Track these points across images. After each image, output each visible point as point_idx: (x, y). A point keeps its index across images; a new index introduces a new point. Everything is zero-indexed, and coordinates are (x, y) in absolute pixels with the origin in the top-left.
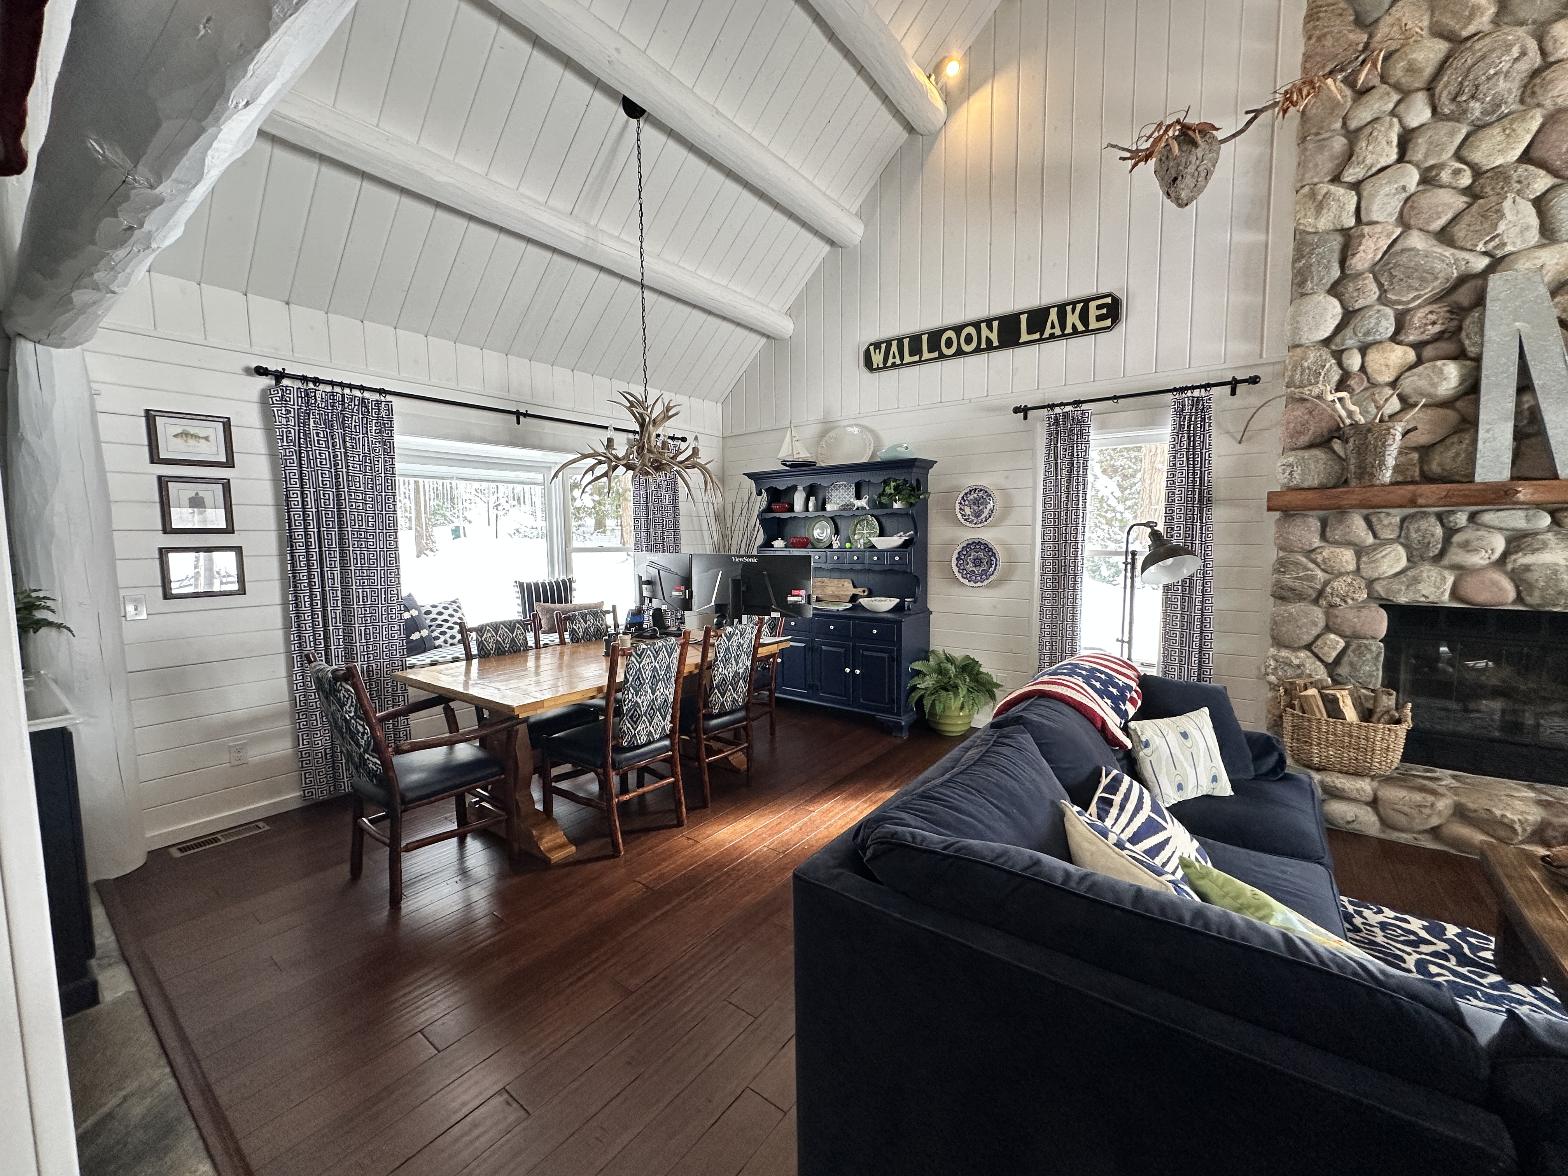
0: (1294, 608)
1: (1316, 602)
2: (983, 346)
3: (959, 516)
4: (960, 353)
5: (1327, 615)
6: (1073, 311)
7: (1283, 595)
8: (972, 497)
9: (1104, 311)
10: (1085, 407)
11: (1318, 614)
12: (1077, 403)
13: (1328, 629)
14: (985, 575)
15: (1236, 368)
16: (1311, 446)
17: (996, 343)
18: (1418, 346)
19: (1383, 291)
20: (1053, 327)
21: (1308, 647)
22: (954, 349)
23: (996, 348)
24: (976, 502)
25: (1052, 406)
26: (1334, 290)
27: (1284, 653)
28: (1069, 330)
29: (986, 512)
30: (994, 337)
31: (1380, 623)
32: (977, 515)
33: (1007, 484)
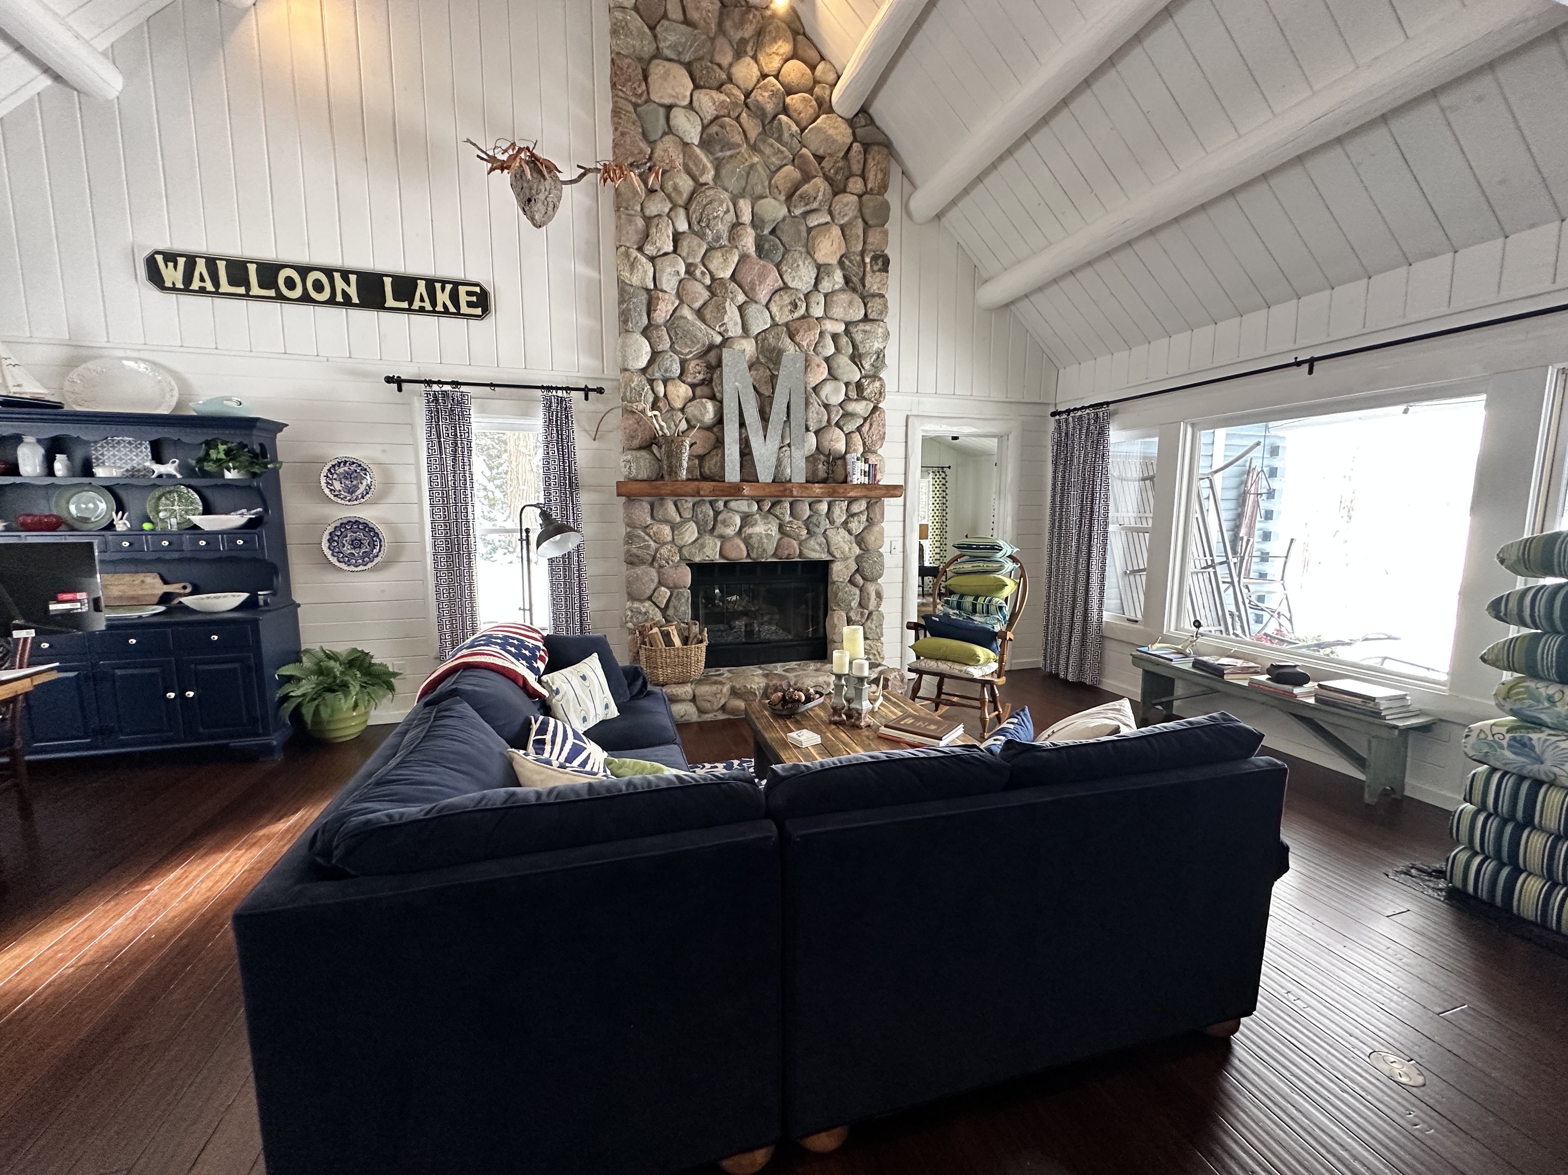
0: (639, 570)
1: (651, 565)
2: (339, 298)
3: (327, 491)
4: (306, 299)
5: (658, 573)
6: (443, 290)
7: (632, 561)
8: (341, 470)
9: (474, 299)
10: (463, 388)
11: (654, 573)
12: (455, 384)
13: (660, 584)
14: (367, 557)
15: (588, 378)
16: (640, 448)
17: (355, 300)
18: (693, 386)
19: (673, 343)
20: (422, 300)
21: (650, 598)
22: (298, 293)
23: (356, 305)
24: (348, 476)
25: (429, 383)
26: (645, 332)
27: (636, 605)
28: (440, 308)
29: (362, 488)
30: (353, 291)
31: (686, 576)
32: (351, 491)
33: (383, 458)
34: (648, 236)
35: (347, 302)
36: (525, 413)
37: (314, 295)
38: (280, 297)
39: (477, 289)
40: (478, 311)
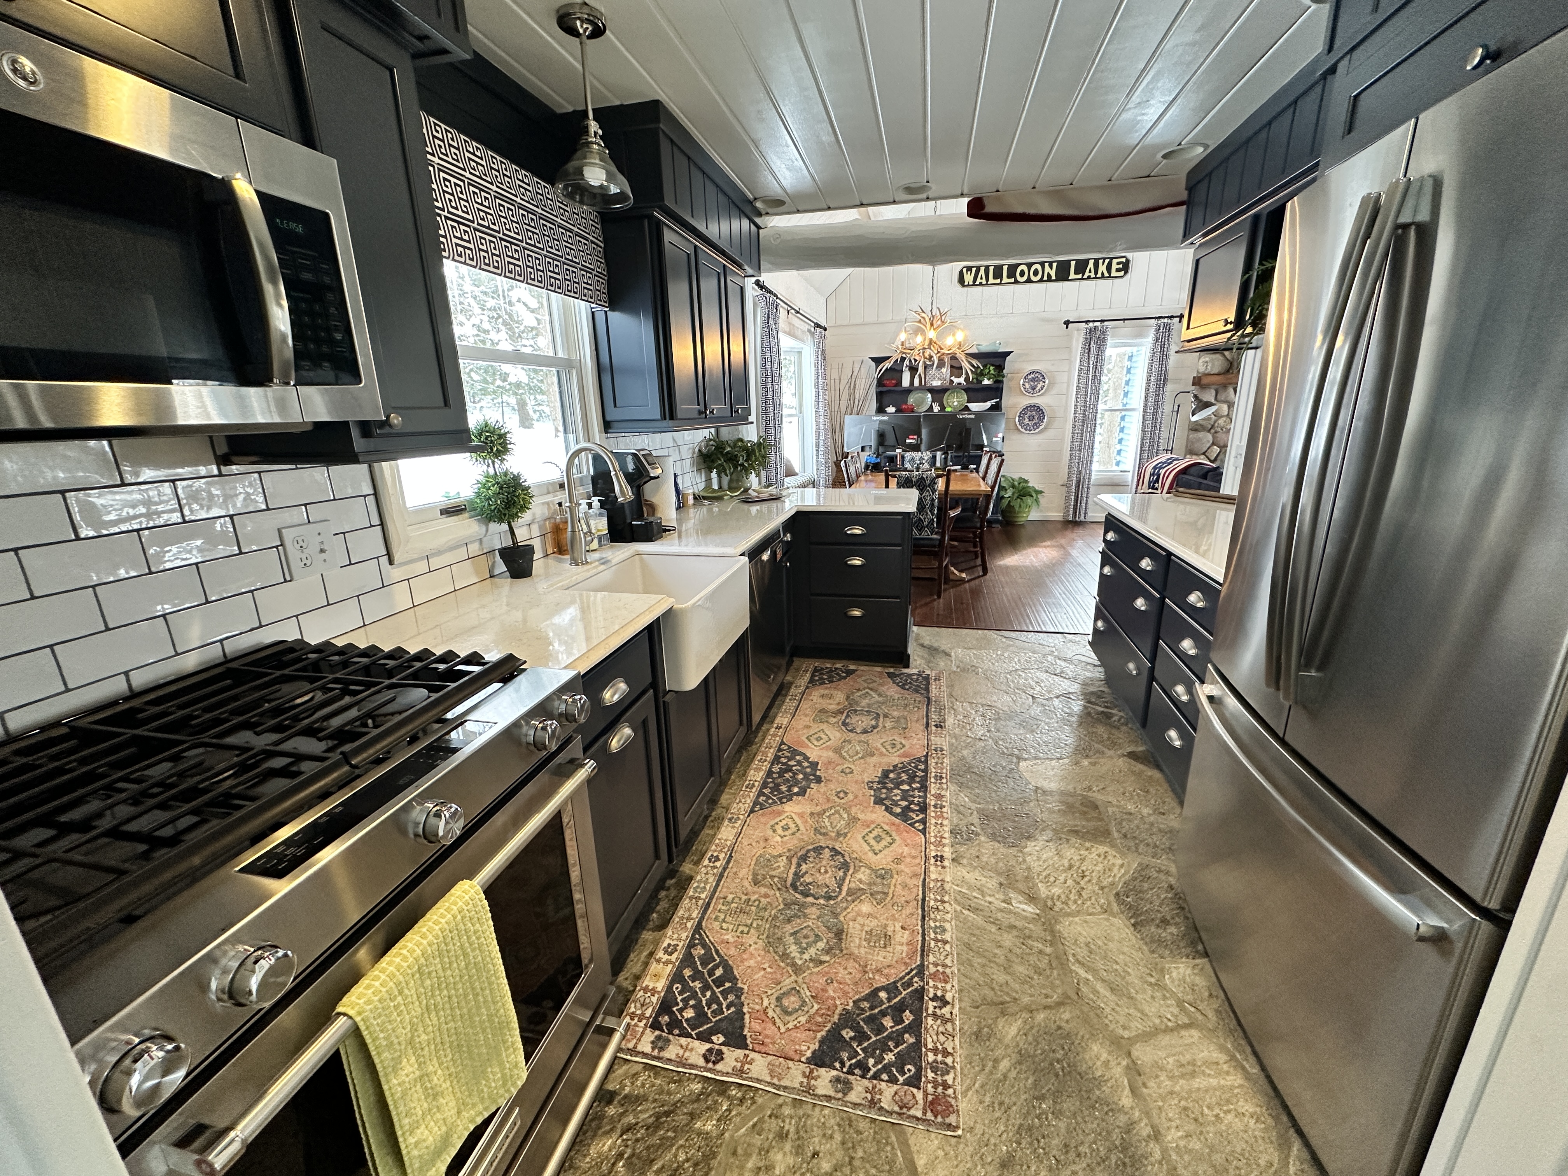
2: (1045, 278)
3: (1022, 389)
4: (1029, 281)
6: (1103, 263)
7: (1197, 428)
8: (1031, 377)
9: (1121, 266)
10: (1107, 323)
12: (1103, 321)
14: (1036, 425)
17: (1054, 278)
20: (1090, 272)
22: (1025, 278)
23: (1053, 281)
24: (1033, 380)
25: (1087, 322)
28: (1099, 275)
29: (1039, 386)
30: (1053, 273)
32: (1034, 389)
33: (1053, 369)
35: (1049, 279)
36: (1140, 335)
37: (1033, 278)
38: (1016, 282)
39: (1124, 260)
40: (1122, 273)
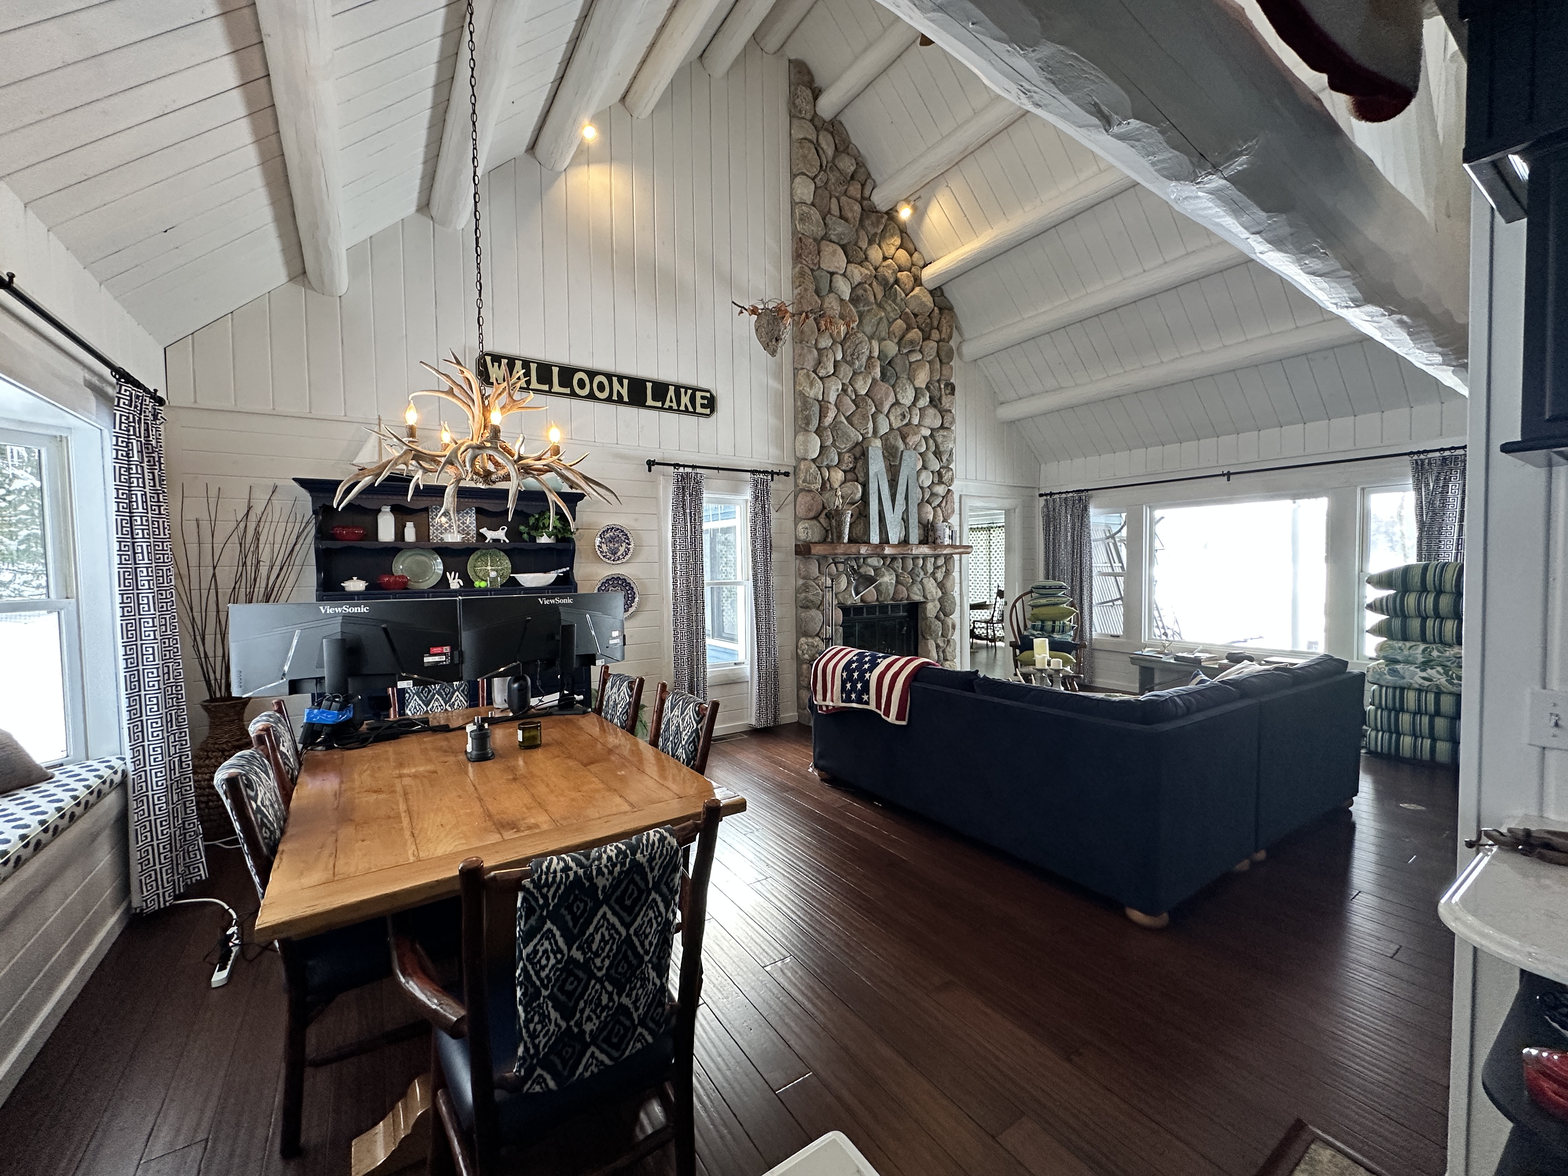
0: (812, 613)
2: (615, 397)
3: (598, 552)
4: (591, 396)
6: (686, 394)
7: (806, 606)
8: (608, 535)
9: (706, 402)
10: (698, 471)
12: (694, 467)
15: (773, 464)
16: (812, 519)
17: (626, 399)
18: (845, 472)
19: (834, 440)
20: (671, 401)
21: (817, 635)
22: (586, 391)
23: (625, 403)
24: (612, 540)
25: (676, 466)
26: (819, 432)
28: (682, 408)
29: (622, 549)
30: (624, 392)
31: (839, 615)
32: (614, 553)
33: (636, 525)
34: (820, 363)
35: (620, 401)
36: (736, 491)
37: (597, 393)
38: (573, 394)
39: (708, 395)
40: (708, 411)
